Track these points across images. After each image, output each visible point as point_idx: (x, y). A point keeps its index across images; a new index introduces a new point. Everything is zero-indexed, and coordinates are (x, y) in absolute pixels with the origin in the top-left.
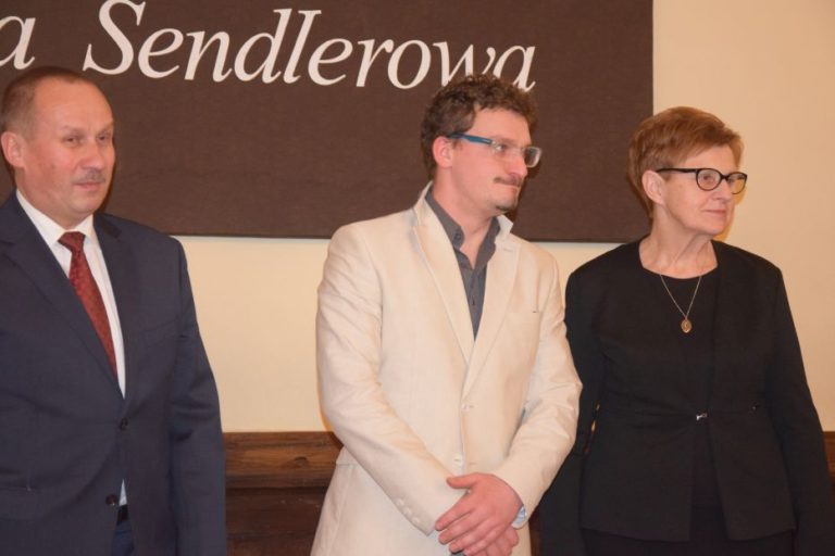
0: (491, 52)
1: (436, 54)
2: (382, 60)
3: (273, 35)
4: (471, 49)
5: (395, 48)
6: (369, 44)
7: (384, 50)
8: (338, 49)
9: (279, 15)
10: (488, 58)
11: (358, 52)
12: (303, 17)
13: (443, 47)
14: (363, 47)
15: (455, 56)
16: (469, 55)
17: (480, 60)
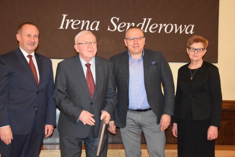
1: (174, 27)
2: (164, 28)
3: (143, 23)
4: (181, 25)
5: (166, 25)
6: (161, 25)
7: (164, 26)
8: (155, 25)
9: (144, 20)
10: (185, 27)
11: (159, 26)
12: (148, 20)
13: (176, 25)
14: (160, 25)
15: (178, 27)
16: (181, 27)
17: (183, 28)
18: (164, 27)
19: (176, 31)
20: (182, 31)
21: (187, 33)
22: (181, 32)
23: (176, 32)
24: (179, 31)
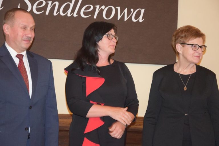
0: (132, 10)
1: (116, 10)
3: (71, 3)
4: (126, 9)
5: (105, 8)
6: (98, 7)
7: (102, 8)
8: (89, 7)
10: (131, 12)
11: (95, 9)
13: (119, 8)
14: (96, 7)
15: (122, 11)
16: (126, 11)
17: (129, 12)
18: (102, 11)
19: (119, 17)
20: (127, 17)
21: (134, 20)
22: (126, 19)
23: (118, 19)
24: (123, 17)
